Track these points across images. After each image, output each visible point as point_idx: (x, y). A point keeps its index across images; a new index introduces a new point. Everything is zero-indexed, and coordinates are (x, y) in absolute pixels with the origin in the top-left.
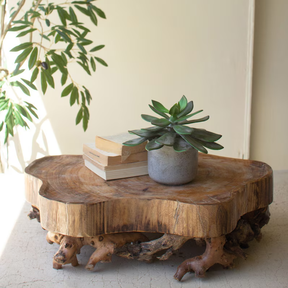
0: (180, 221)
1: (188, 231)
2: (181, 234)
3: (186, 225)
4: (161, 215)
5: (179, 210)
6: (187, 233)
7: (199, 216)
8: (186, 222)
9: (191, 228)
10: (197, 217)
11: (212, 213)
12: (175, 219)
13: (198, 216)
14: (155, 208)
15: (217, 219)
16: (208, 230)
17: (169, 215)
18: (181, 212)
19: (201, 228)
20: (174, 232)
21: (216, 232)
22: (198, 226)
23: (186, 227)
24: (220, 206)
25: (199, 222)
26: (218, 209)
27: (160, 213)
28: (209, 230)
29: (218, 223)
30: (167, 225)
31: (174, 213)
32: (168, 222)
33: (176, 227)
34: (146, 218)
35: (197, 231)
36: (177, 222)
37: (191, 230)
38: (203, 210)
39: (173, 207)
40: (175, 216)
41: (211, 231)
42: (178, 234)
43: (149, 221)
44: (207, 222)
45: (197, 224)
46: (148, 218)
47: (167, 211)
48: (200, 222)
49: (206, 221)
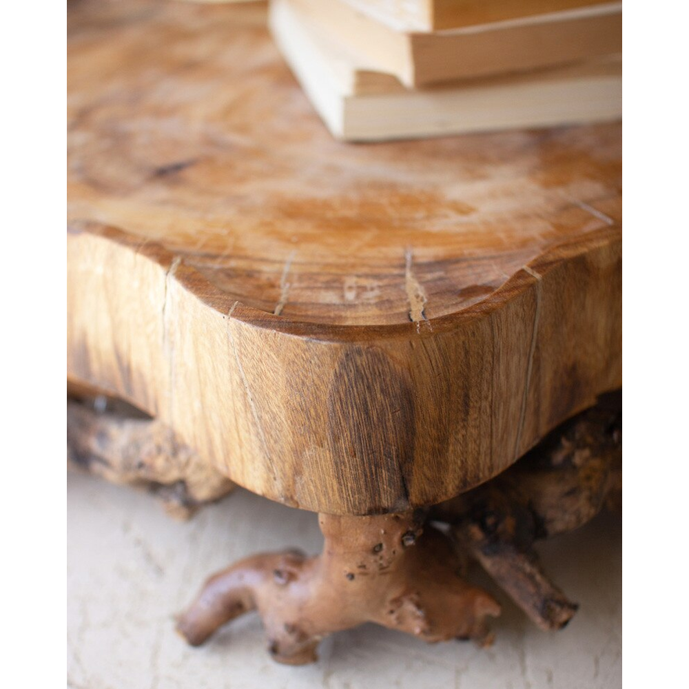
7: (242, 380)
10: (235, 383)
11: (303, 383)
13: (236, 377)
15: (338, 424)
16: (287, 466)
19: (257, 451)
21: (336, 486)
22: (243, 434)
24: (359, 352)
25: (243, 415)
26: (343, 366)
28: (297, 471)
29: (344, 444)
35: (242, 456)
38: (258, 356)
41: (304, 478)
44: (280, 424)
48: (249, 416)
49: (274, 419)
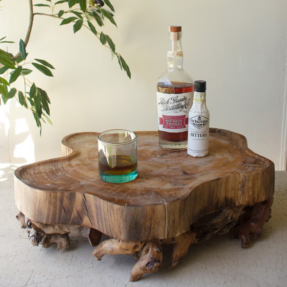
0: (246, 191)
1: (254, 198)
2: (246, 203)
3: (252, 193)
4: (228, 191)
5: (245, 181)
6: (252, 201)
8: (252, 191)
9: (257, 195)
12: (241, 191)
14: (224, 185)
17: (235, 188)
18: (247, 182)
20: (240, 203)
23: (252, 194)
27: (227, 189)
30: (233, 199)
31: (240, 186)
32: (234, 196)
33: (241, 199)
34: (216, 197)
36: (243, 193)
37: (256, 196)
39: (239, 180)
40: (241, 188)
42: (244, 204)
43: (219, 200)
45: (261, 189)
46: (217, 197)
47: (233, 185)
